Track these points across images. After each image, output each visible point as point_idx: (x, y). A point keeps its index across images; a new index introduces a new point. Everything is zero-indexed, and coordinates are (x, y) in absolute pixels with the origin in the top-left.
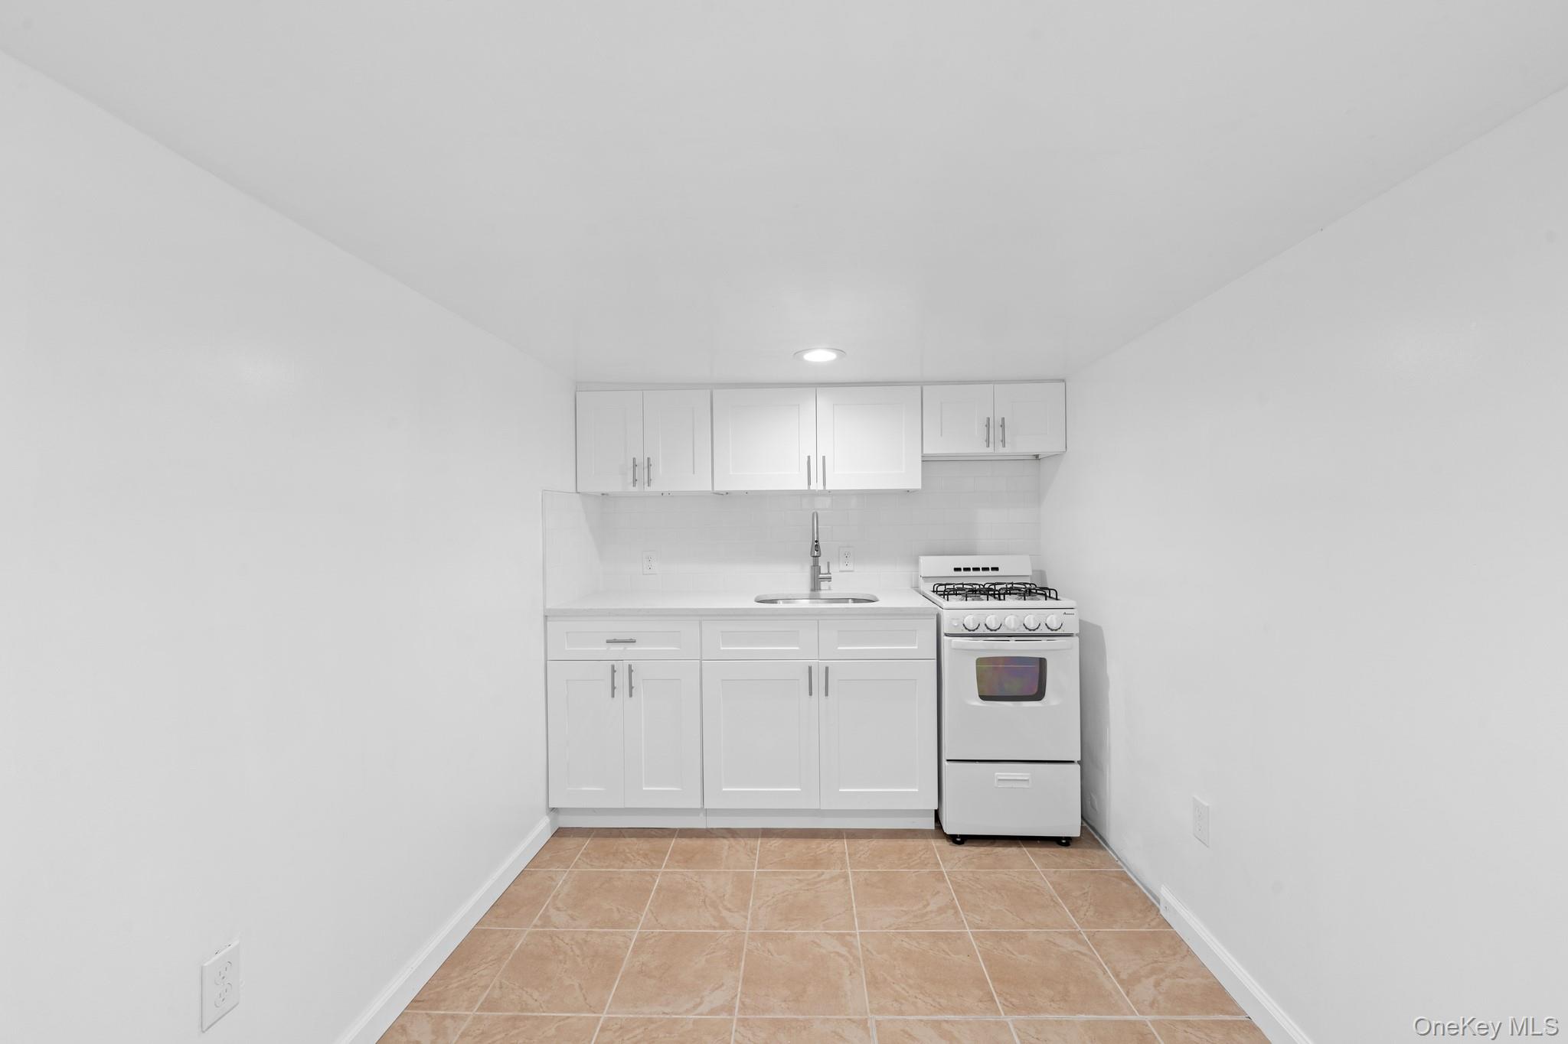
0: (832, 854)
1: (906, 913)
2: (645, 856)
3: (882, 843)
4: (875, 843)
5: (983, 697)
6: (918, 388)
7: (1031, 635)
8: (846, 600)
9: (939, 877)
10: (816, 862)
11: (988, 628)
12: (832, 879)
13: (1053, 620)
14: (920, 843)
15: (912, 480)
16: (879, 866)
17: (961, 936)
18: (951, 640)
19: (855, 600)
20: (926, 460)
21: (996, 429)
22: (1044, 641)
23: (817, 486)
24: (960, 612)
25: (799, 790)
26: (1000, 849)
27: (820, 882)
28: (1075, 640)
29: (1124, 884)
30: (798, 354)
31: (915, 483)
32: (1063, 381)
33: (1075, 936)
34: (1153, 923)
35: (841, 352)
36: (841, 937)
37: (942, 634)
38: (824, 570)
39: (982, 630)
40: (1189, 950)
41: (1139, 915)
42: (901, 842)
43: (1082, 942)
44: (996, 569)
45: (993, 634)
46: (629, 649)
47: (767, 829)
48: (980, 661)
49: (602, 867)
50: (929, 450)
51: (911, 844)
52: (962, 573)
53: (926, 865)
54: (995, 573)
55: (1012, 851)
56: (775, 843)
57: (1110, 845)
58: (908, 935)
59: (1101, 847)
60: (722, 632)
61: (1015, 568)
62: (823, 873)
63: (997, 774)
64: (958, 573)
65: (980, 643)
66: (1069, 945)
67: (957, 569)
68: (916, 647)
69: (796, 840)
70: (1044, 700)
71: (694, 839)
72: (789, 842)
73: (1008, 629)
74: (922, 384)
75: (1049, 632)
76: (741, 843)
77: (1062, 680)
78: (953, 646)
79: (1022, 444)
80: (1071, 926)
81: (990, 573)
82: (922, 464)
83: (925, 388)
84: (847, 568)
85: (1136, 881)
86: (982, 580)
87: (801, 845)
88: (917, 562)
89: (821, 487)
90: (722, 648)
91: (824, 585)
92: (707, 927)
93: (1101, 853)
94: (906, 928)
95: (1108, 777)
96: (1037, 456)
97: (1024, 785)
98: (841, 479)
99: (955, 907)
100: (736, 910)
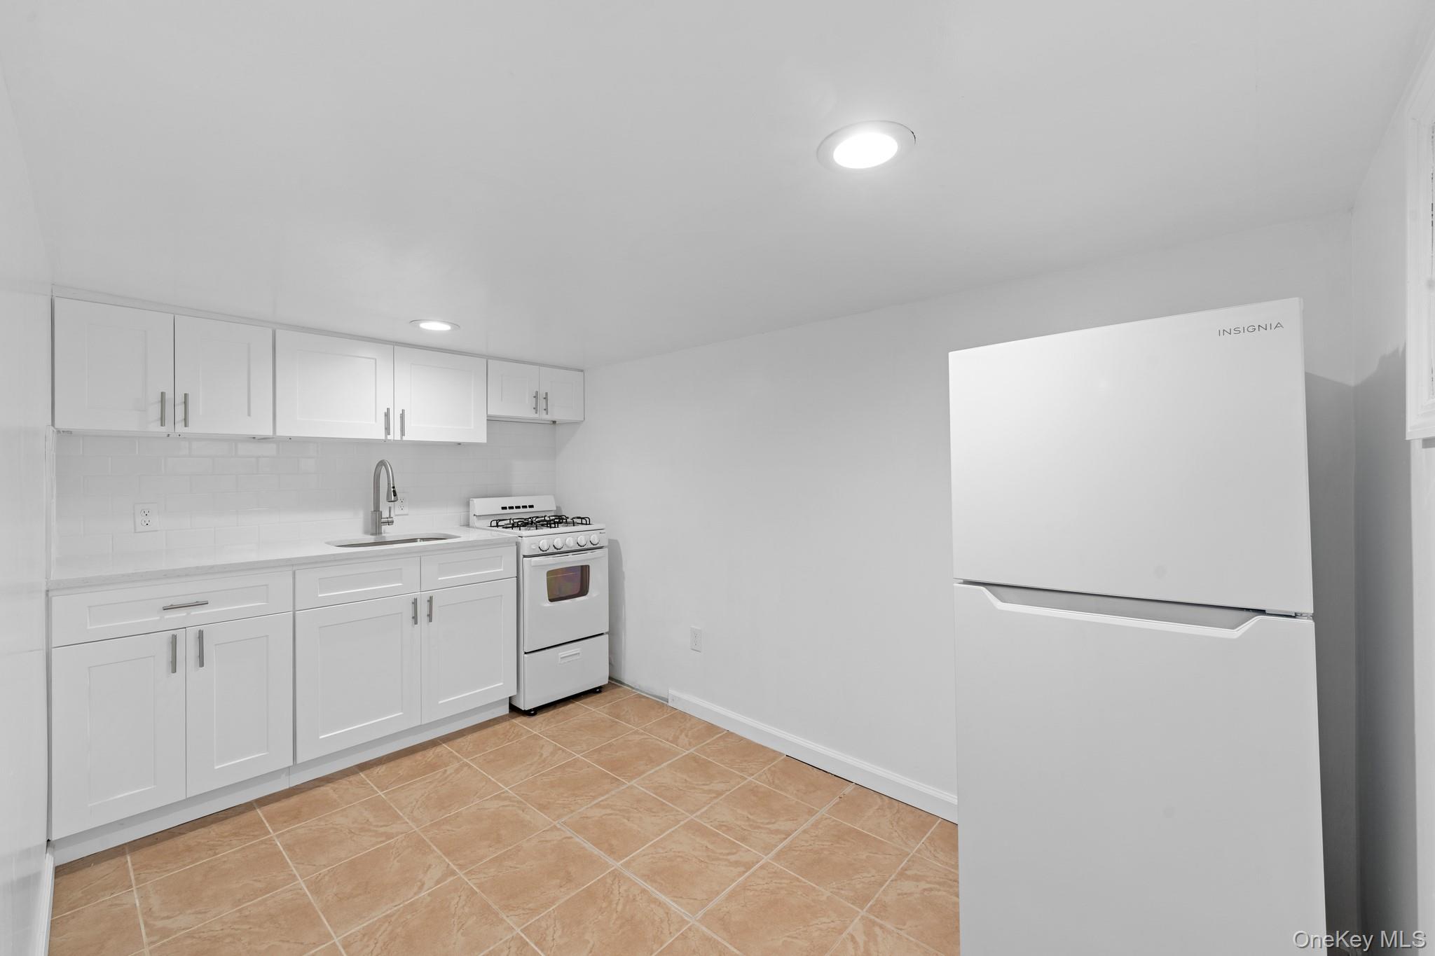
0: (442, 756)
1: (531, 765)
2: (236, 834)
3: (476, 735)
4: (470, 737)
5: (551, 600)
6: (484, 361)
7: (581, 549)
8: (414, 540)
9: (536, 737)
10: (433, 767)
11: (555, 548)
12: (457, 771)
13: (595, 537)
14: (506, 725)
15: (478, 434)
16: (487, 748)
17: (576, 760)
18: (530, 561)
19: (423, 539)
20: (491, 420)
21: (541, 400)
22: (589, 553)
23: (395, 435)
24: (533, 539)
25: (401, 713)
26: (563, 708)
27: (448, 776)
28: (605, 551)
29: (643, 700)
30: (415, 321)
31: (482, 438)
32: (582, 371)
33: (636, 733)
34: (668, 711)
35: (455, 326)
36: (498, 797)
37: (521, 557)
38: (385, 514)
39: (552, 550)
40: (690, 715)
41: (659, 711)
42: (490, 730)
43: (642, 734)
44: (531, 506)
45: (559, 552)
46: (193, 613)
47: (361, 764)
48: (549, 573)
49: (185, 865)
50: (492, 412)
51: (499, 728)
52: (508, 511)
53: (521, 735)
54: (531, 510)
55: (570, 706)
56: (381, 770)
57: (626, 683)
58: (543, 775)
59: (619, 687)
60: (320, 579)
61: (545, 505)
62: (446, 771)
63: (560, 654)
64: (505, 511)
65: (550, 559)
66: (637, 738)
67: (504, 508)
68: (502, 570)
69: (398, 761)
70: (589, 594)
71: (283, 800)
72: (392, 764)
73: (568, 547)
74: (488, 357)
75: (592, 546)
76: (344, 783)
77: (598, 580)
78: (533, 564)
79: (557, 413)
80: (631, 729)
81: (528, 509)
82: (487, 424)
83: (489, 361)
84: (402, 512)
85: (648, 696)
86: (525, 514)
87: (406, 762)
88: (468, 504)
89: (398, 437)
90: (320, 595)
91: (385, 528)
92: (373, 846)
93: (620, 689)
94: (539, 772)
95: (623, 637)
96: (554, 422)
97: (578, 657)
98: (418, 431)
99: (560, 749)
100: (390, 823)
